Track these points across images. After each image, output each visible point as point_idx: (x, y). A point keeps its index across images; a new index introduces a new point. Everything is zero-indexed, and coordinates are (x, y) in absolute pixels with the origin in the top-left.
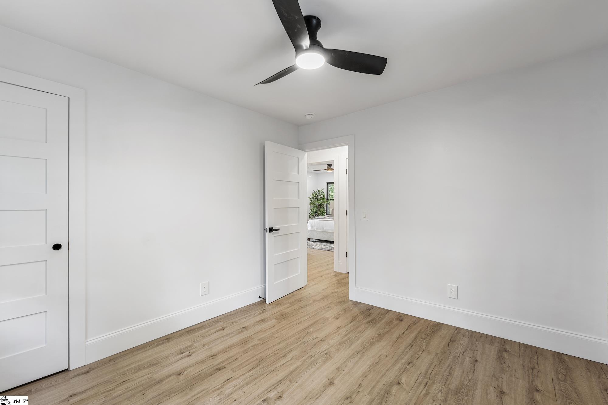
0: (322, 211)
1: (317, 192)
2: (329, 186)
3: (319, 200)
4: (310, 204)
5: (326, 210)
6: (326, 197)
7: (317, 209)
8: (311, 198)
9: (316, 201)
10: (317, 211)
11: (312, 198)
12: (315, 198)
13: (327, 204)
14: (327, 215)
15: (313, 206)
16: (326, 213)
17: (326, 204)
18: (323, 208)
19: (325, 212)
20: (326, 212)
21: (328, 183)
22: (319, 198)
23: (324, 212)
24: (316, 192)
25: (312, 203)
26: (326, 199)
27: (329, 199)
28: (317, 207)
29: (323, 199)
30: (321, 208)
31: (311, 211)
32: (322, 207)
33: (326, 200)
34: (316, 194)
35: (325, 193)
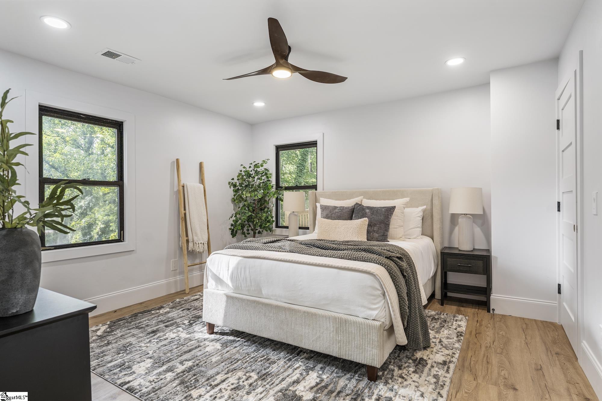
0: (263, 218)
1: (250, 169)
2: (281, 153)
3: (255, 190)
4: (233, 200)
5: (274, 214)
6: (274, 182)
7: (250, 213)
8: (235, 186)
9: (247, 192)
10: (250, 219)
11: (238, 184)
12: (246, 184)
13: (277, 199)
14: (277, 226)
15: (241, 205)
16: (274, 224)
17: (274, 200)
18: (266, 209)
19: (273, 221)
20: (274, 219)
21: (279, 148)
22: (257, 184)
23: (269, 221)
24: (248, 169)
25: (237, 199)
26: (275, 186)
27: (282, 187)
28: (250, 208)
29: (266, 186)
30: (261, 209)
31: (234, 218)
32: (265, 207)
33: (274, 190)
34: (249, 176)
35: (270, 172)
